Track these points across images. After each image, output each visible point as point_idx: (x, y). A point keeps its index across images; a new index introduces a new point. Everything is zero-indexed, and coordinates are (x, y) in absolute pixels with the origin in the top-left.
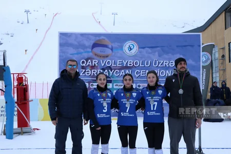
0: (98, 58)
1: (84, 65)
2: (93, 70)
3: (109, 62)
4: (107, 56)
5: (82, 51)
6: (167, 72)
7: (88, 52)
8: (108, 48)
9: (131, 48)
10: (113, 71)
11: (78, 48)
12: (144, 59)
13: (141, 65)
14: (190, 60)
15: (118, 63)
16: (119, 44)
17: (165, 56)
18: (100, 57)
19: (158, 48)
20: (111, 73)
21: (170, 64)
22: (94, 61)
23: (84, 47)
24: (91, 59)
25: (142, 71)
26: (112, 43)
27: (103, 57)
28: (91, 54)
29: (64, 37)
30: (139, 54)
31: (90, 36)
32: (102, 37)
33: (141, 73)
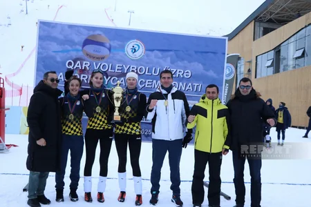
0: (91, 60)
1: (71, 67)
2: (82, 75)
3: (105, 65)
4: (103, 58)
5: (69, 48)
6: (181, 84)
7: (78, 50)
8: (105, 46)
10: (109, 78)
11: (64, 45)
12: (151, 66)
13: (146, 73)
14: (211, 71)
15: (117, 68)
16: (119, 43)
17: (180, 63)
18: (94, 58)
19: (171, 53)
20: (107, 80)
21: (185, 74)
22: (84, 62)
23: (72, 43)
24: (81, 60)
25: (147, 81)
26: (110, 40)
28: (81, 54)
29: (46, 27)
30: (146, 58)
31: (82, 29)
32: (98, 32)
33: (147, 83)
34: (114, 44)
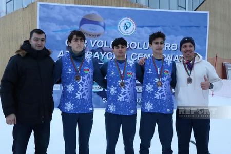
0: (88, 37)
3: (100, 42)
4: (98, 36)
5: (67, 27)
6: (169, 56)
8: (99, 25)
9: (127, 27)
10: (105, 53)
11: (63, 24)
12: (142, 41)
13: (138, 48)
16: (113, 21)
17: (168, 37)
18: (90, 36)
20: (103, 56)
21: (172, 47)
23: (69, 22)
25: (139, 54)
26: (104, 19)
27: (94, 36)
29: (45, 9)
30: (136, 33)
31: (78, 9)
32: (92, 12)
33: (139, 57)
34: (108, 22)
